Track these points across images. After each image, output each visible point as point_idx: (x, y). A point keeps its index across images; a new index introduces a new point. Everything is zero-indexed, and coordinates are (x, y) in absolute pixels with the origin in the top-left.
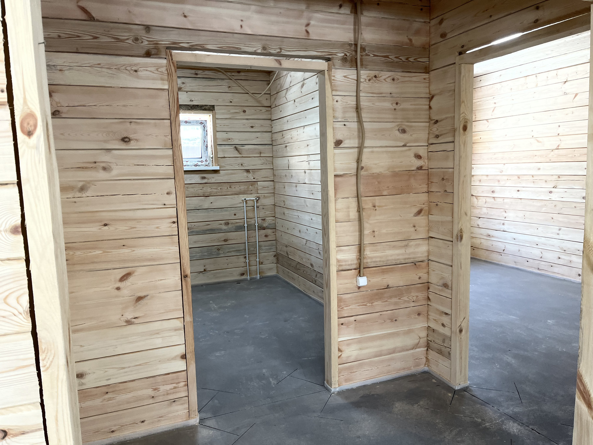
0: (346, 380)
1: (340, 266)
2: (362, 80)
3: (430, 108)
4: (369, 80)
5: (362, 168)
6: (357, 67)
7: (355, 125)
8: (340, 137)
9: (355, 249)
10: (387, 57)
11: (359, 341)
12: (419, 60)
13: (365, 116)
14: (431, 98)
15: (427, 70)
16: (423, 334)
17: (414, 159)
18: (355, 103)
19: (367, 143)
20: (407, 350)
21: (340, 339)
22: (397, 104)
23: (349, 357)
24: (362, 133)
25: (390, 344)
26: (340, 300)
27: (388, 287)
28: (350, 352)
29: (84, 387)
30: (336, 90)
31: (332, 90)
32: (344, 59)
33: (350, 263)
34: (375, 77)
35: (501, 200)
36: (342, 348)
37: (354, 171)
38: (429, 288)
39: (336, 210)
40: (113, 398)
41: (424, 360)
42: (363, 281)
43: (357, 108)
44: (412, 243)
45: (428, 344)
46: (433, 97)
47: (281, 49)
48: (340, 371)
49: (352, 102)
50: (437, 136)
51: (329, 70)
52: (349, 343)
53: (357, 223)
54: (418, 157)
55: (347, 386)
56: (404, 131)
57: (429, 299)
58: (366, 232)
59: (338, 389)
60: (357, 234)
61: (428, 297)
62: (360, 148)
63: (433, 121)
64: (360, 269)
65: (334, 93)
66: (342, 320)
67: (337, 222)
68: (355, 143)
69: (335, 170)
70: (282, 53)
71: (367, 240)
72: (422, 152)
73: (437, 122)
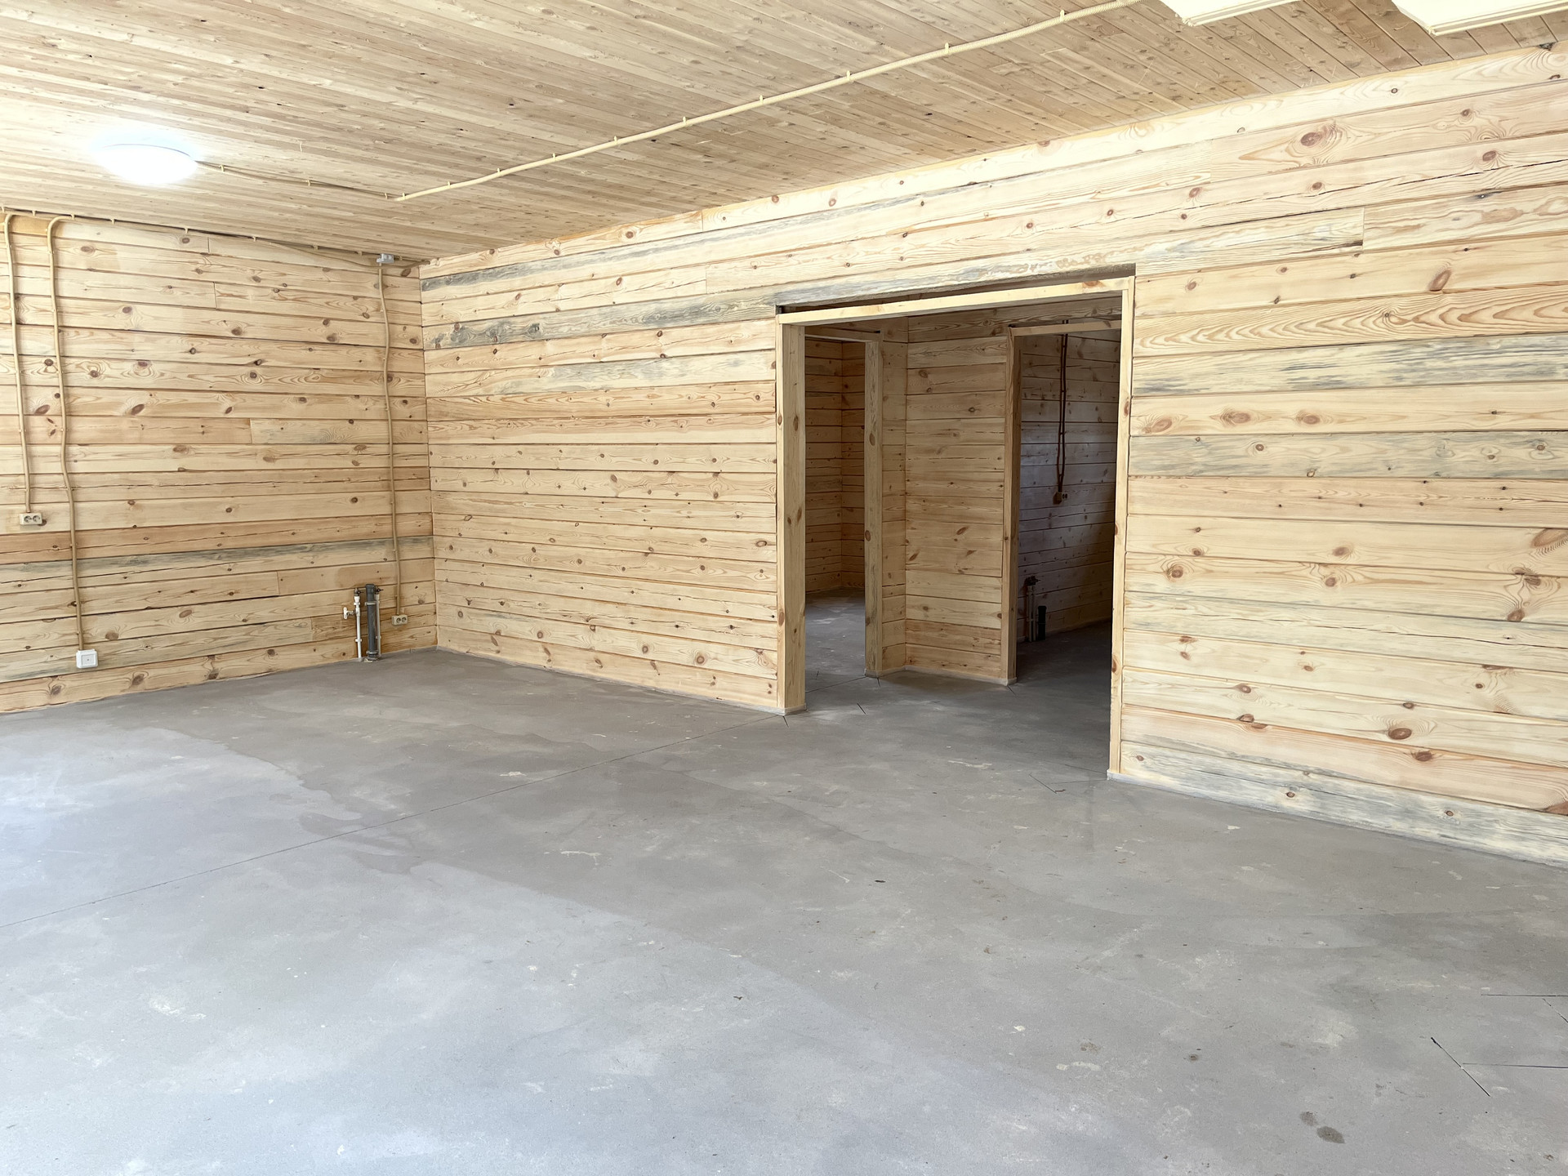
29: (928, 619)
40: (946, 636)
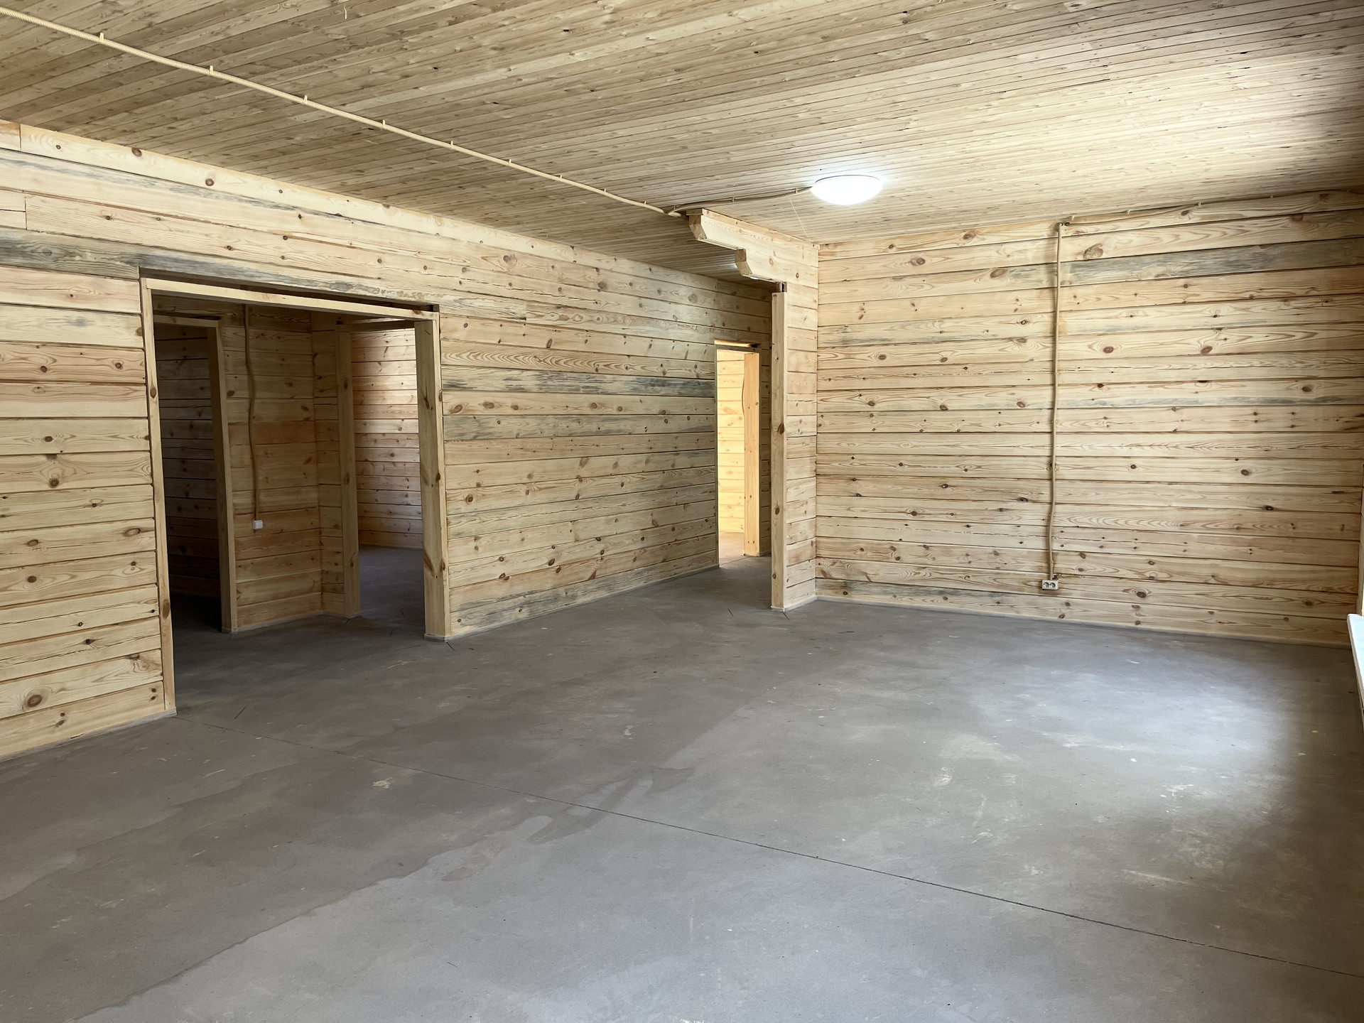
0: (246, 622)
1: (236, 510)
2: (251, 338)
3: (314, 364)
4: (257, 338)
5: (254, 417)
6: (245, 326)
7: (245, 378)
8: (232, 388)
9: (250, 494)
10: (272, 317)
11: (256, 584)
12: (302, 321)
13: (254, 370)
14: (315, 355)
15: (309, 330)
16: (318, 578)
17: (301, 410)
18: (244, 358)
19: (258, 394)
20: (304, 594)
21: (239, 581)
22: (283, 360)
23: (246, 598)
24: (252, 386)
25: (285, 587)
26: (237, 543)
27: (282, 531)
28: (249, 594)
30: (227, 346)
31: (223, 346)
32: (233, 318)
33: (245, 507)
34: (262, 335)
35: (402, 465)
36: (241, 590)
37: (246, 421)
38: (321, 533)
39: (231, 456)
41: (319, 604)
42: (259, 524)
43: (247, 362)
44: (304, 490)
45: (322, 587)
46: (316, 355)
47: (175, 307)
48: (239, 612)
49: (242, 357)
50: (322, 391)
51: (220, 327)
52: (247, 585)
53: (250, 469)
54: (305, 409)
55: (246, 627)
56: (290, 385)
57: (321, 544)
58: (260, 478)
59: (237, 630)
60: (251, 480)
61: (321, 542)
62: (251, 400)
63: (317, 377)
64: (255, 514)
65: (226, 348)
66: (240, 563)
67: (232, 467)
68: (246, 394)
69: (229, 419)
70: (176, 311)
71: (261, 486)
72: (309, 404)
73: (320, 378)
